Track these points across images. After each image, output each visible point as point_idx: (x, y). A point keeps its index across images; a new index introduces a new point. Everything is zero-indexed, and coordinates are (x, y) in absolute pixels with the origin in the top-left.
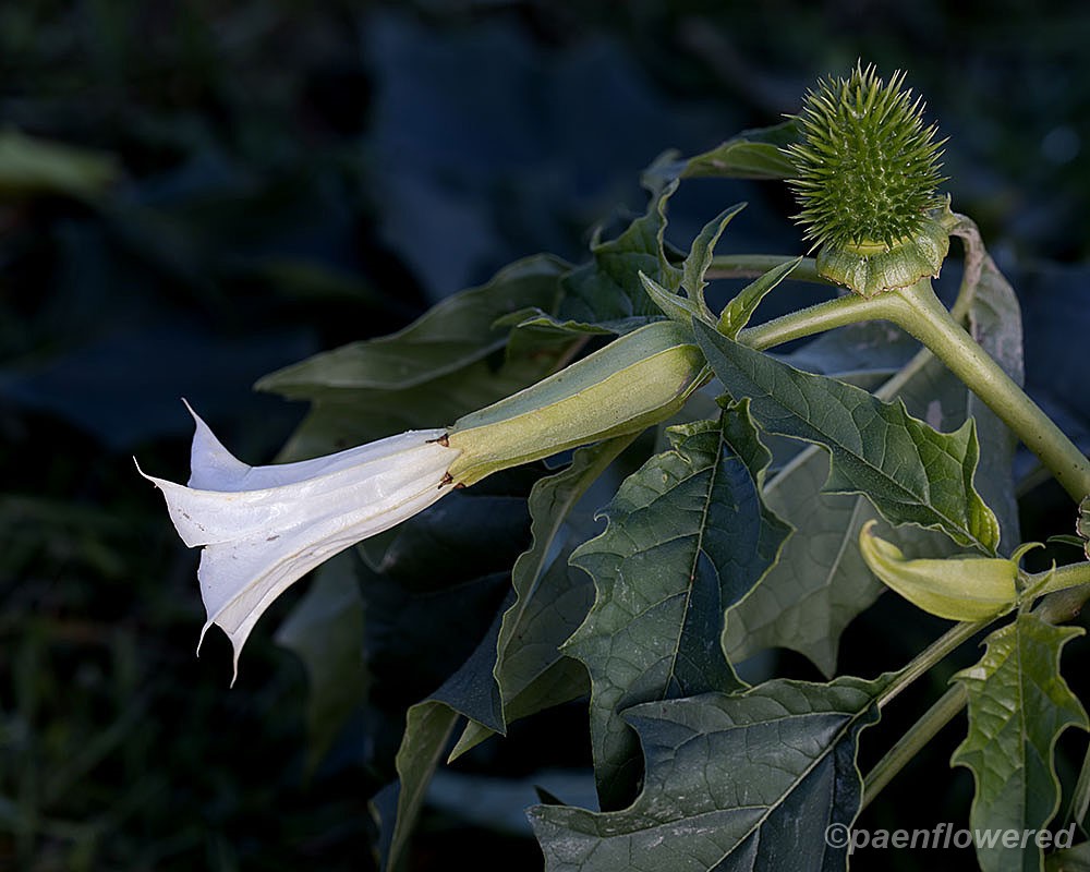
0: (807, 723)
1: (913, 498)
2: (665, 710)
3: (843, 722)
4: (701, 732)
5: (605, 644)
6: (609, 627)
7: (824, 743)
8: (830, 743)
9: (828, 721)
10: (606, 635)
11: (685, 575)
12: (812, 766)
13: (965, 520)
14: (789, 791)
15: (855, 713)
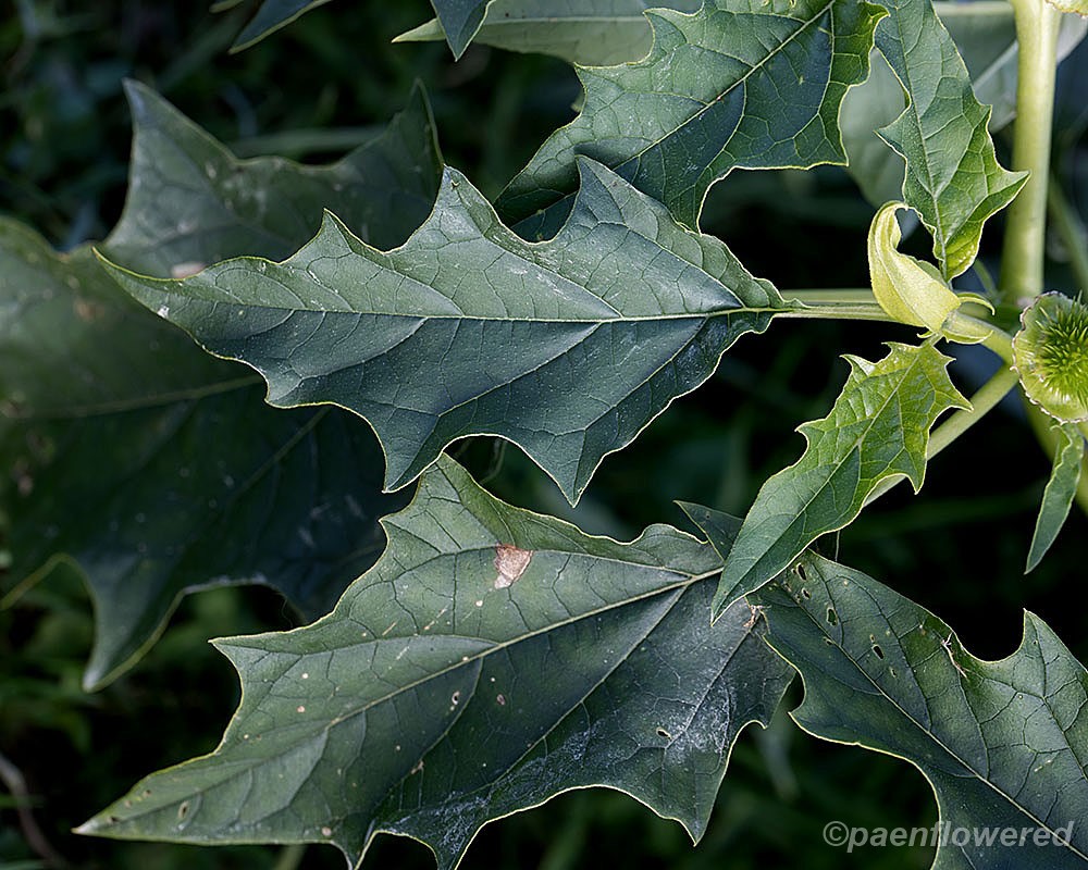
0: (707, 284)
1: (929, 184)
2: (615, 185)
3: (735, 305)
4: (627, 224)
5: (613, 92)
6: (627, 84)
7: (704, 308)
8: (708, 312)
9: (724, 295)
10: (620, 87)
11: (716, 91)
12: (681, 316)
13: (950, 234)
14: (647, 318)
15: (747, 306)
